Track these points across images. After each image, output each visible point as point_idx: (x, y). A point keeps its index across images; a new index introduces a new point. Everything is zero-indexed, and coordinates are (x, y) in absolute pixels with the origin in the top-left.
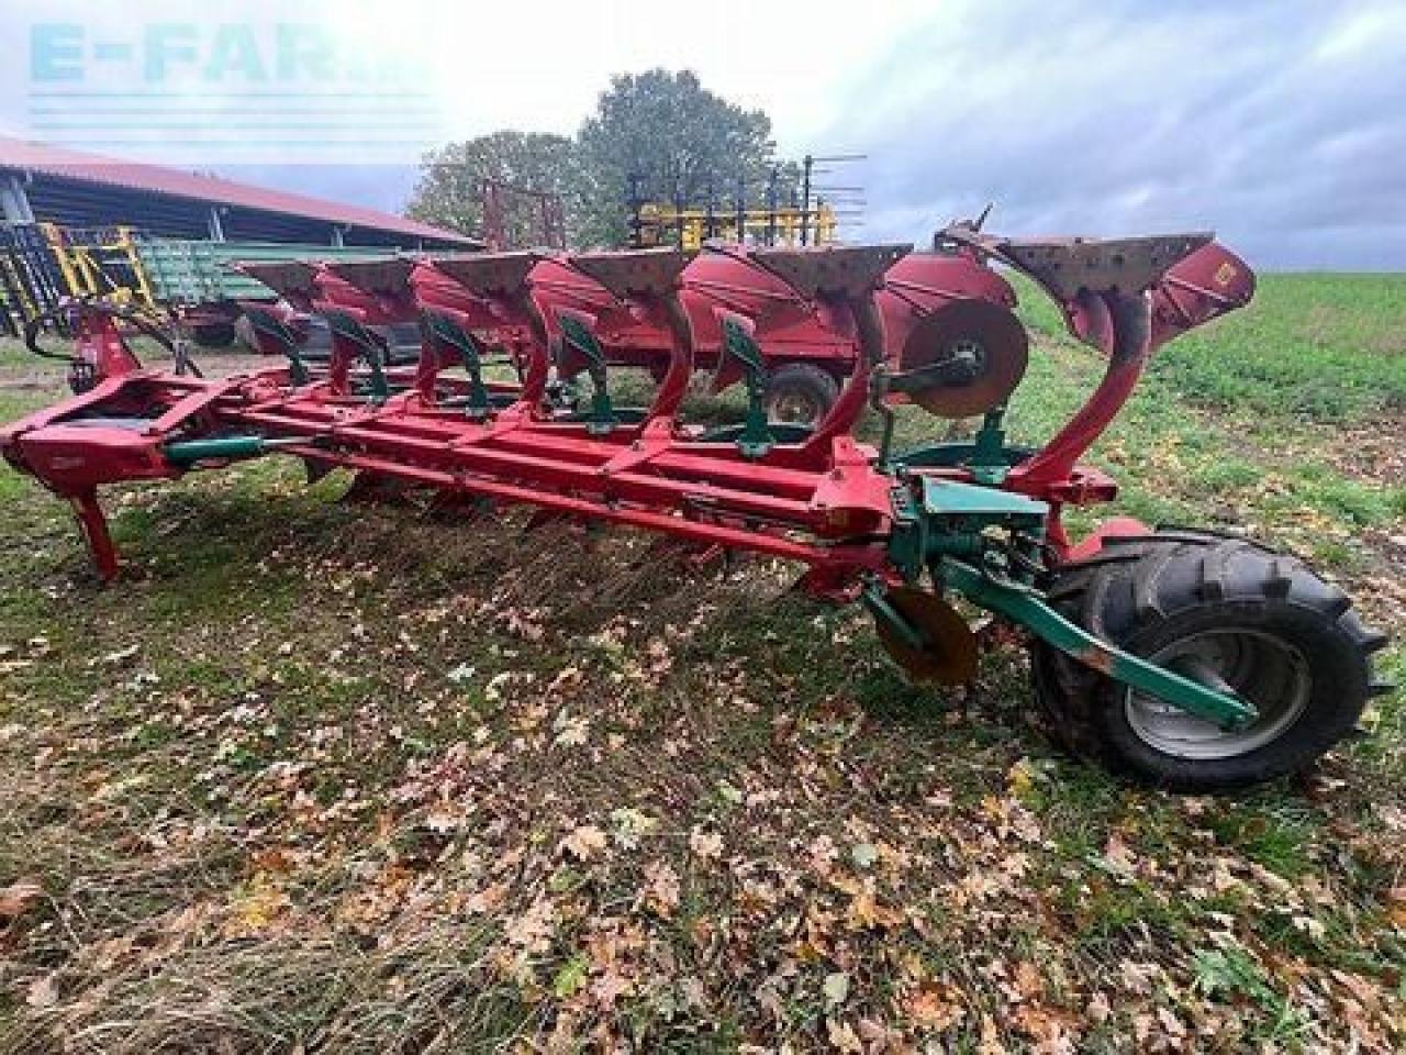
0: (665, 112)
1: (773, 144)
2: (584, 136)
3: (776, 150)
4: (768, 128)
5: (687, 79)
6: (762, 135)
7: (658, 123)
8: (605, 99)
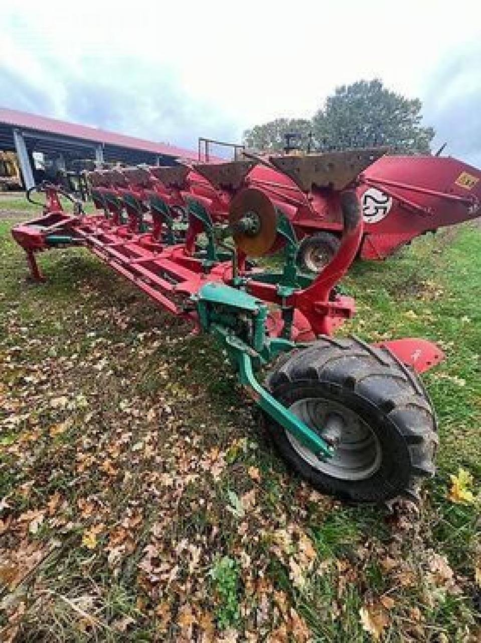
0: (359, 104)
1: (421, 117)
2: (315, 119)
3: (421, 121)
4: (419, 108)
5: (376, 84)
6: (414, 112)
7: (355, 110)
8: (329, 99)
